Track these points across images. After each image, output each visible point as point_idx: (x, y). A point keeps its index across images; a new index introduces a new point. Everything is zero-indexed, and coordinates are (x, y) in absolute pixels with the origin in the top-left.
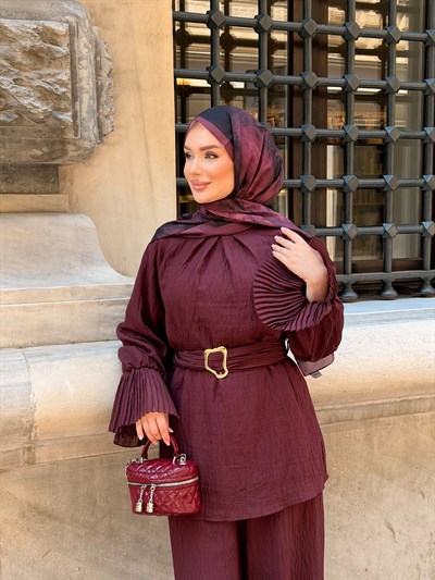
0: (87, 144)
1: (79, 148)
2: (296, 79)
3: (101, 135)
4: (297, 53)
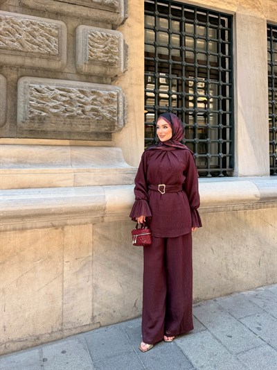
0: (121, 127)
1: (118, 127)
2: (180, 109)
3: (124, 124)
4: (180, 102)
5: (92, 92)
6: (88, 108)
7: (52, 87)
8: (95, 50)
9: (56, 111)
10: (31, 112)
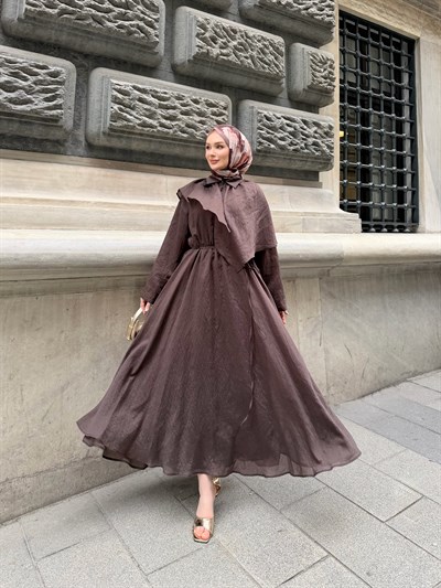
5: (314, 123)
6: (311, 140)
7: (279, 115)
8: (318, 74)
9: (283, 143)
10: (261, 143)
